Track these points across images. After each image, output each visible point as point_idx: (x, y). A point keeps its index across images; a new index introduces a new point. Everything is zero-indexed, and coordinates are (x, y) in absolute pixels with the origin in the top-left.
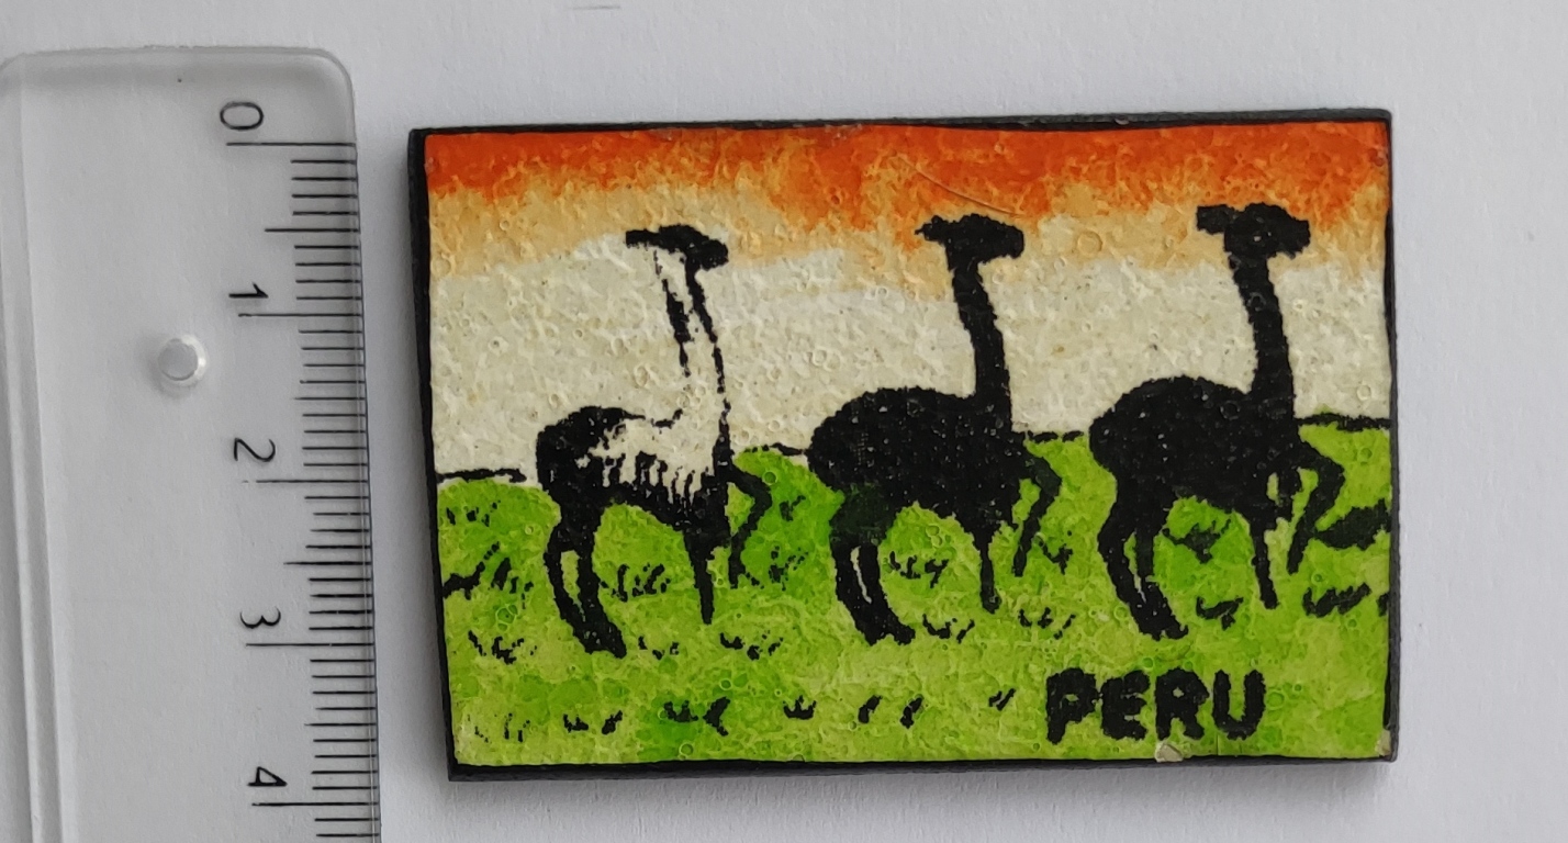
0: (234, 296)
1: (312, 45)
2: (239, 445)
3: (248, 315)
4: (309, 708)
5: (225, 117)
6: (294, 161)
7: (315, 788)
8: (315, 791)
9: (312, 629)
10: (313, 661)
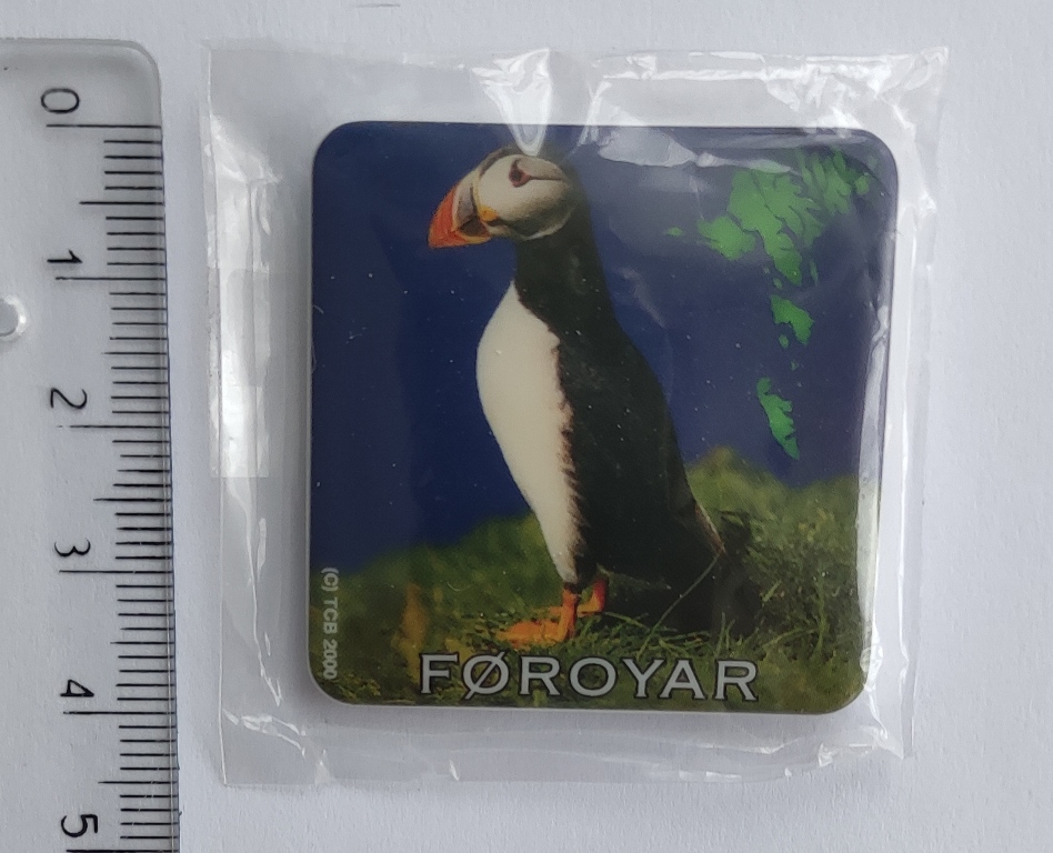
0: (51, 261)
1: (124, 37)
2: (56, 395)
3: (64, 279)
4: (114, 628)
5: (46, 101)
6: (106, 142)
7: (119, 699)
8: (119, 702)
9: (117, 558)
10: (119, 586)
